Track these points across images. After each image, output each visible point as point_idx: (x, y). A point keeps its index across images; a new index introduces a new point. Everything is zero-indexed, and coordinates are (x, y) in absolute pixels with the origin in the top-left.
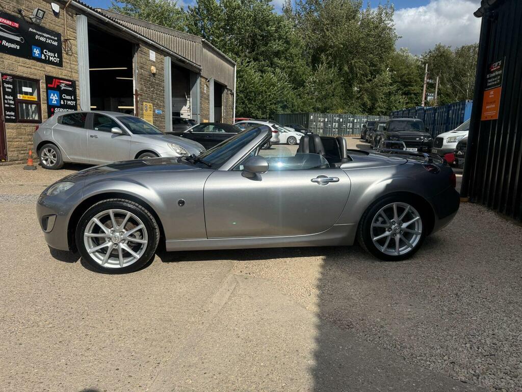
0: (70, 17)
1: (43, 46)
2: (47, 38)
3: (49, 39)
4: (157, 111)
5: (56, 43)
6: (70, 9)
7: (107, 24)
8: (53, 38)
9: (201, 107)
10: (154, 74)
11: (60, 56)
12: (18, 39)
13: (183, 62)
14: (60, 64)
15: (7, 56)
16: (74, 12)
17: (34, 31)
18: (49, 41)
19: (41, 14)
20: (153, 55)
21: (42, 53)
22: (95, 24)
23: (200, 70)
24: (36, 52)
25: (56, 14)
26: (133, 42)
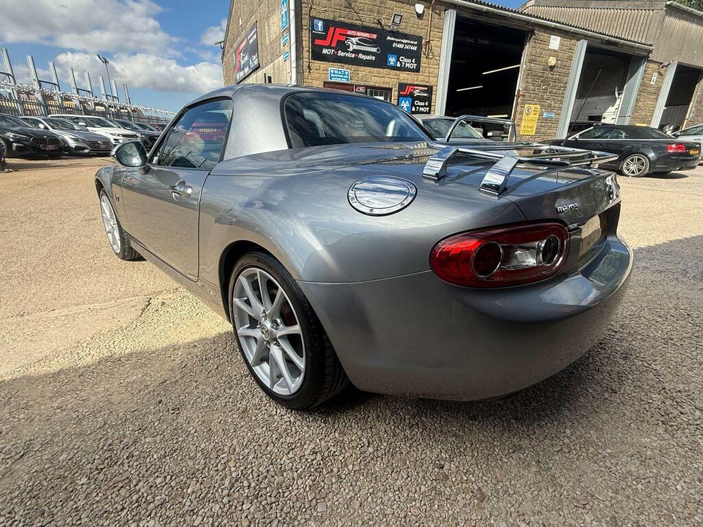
0: (436, 16)
1: (399, 53)
2: (405, 44)
3: (408, 44)
4: (545, 115)
5: (415, 48)
6: (438, 6)
7: (487, 13)
8: (412, 42)
9: (636, 106)
10: (552, 68)
11: (418, 62)
12: (374, 50)
13: (615, 44)
14: (417, 70)
15: (362, 68)
16: (443, 8)
17: (393, 39)
18: (407, 47)
19: (397, 20)
20: (555, 42)
21: (398, 60)
22: (469, 17)
23: (650, 51)
24: (392, 60)
25: (420, 16)
26: (524, 29)
